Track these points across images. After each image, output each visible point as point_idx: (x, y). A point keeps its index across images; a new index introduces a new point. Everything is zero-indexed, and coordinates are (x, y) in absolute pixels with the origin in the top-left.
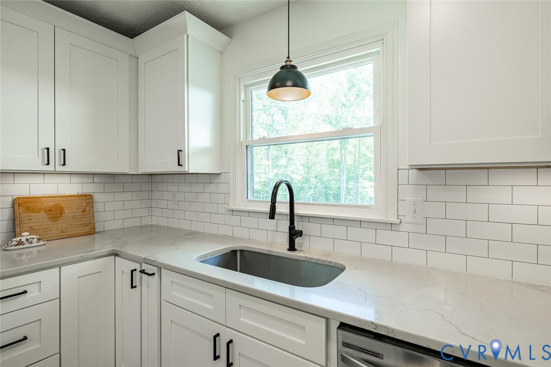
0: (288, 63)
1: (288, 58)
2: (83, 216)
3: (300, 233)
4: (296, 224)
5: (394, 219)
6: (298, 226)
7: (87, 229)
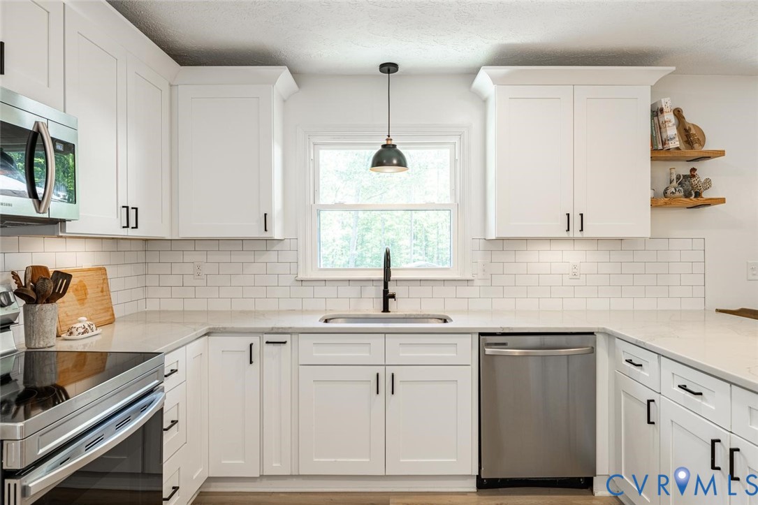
0: (389, 142)
1: (389, 136)
2: (103, 298)
3: (393, 296)
4: (389, 288)
5: (469, 277)
6: (391, 290)
7: (107, 317)
